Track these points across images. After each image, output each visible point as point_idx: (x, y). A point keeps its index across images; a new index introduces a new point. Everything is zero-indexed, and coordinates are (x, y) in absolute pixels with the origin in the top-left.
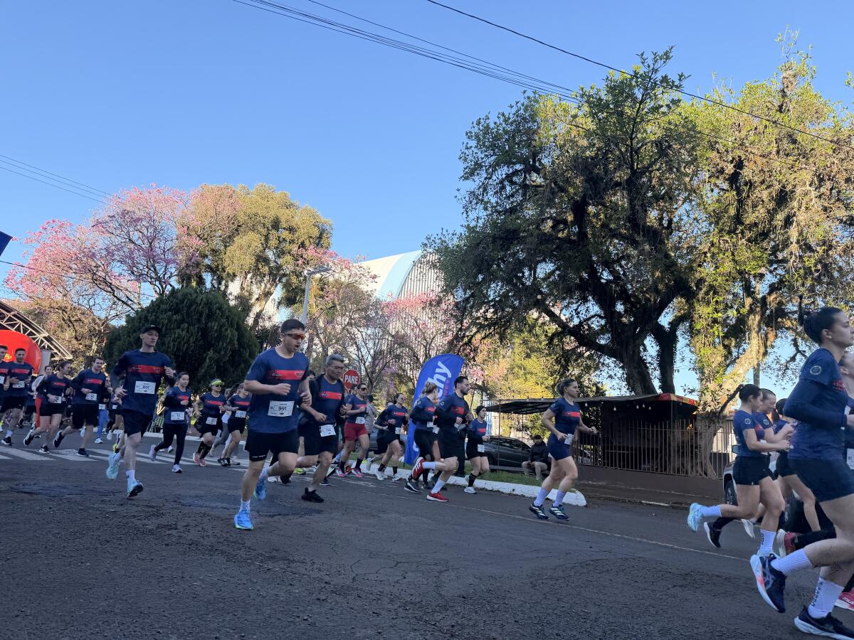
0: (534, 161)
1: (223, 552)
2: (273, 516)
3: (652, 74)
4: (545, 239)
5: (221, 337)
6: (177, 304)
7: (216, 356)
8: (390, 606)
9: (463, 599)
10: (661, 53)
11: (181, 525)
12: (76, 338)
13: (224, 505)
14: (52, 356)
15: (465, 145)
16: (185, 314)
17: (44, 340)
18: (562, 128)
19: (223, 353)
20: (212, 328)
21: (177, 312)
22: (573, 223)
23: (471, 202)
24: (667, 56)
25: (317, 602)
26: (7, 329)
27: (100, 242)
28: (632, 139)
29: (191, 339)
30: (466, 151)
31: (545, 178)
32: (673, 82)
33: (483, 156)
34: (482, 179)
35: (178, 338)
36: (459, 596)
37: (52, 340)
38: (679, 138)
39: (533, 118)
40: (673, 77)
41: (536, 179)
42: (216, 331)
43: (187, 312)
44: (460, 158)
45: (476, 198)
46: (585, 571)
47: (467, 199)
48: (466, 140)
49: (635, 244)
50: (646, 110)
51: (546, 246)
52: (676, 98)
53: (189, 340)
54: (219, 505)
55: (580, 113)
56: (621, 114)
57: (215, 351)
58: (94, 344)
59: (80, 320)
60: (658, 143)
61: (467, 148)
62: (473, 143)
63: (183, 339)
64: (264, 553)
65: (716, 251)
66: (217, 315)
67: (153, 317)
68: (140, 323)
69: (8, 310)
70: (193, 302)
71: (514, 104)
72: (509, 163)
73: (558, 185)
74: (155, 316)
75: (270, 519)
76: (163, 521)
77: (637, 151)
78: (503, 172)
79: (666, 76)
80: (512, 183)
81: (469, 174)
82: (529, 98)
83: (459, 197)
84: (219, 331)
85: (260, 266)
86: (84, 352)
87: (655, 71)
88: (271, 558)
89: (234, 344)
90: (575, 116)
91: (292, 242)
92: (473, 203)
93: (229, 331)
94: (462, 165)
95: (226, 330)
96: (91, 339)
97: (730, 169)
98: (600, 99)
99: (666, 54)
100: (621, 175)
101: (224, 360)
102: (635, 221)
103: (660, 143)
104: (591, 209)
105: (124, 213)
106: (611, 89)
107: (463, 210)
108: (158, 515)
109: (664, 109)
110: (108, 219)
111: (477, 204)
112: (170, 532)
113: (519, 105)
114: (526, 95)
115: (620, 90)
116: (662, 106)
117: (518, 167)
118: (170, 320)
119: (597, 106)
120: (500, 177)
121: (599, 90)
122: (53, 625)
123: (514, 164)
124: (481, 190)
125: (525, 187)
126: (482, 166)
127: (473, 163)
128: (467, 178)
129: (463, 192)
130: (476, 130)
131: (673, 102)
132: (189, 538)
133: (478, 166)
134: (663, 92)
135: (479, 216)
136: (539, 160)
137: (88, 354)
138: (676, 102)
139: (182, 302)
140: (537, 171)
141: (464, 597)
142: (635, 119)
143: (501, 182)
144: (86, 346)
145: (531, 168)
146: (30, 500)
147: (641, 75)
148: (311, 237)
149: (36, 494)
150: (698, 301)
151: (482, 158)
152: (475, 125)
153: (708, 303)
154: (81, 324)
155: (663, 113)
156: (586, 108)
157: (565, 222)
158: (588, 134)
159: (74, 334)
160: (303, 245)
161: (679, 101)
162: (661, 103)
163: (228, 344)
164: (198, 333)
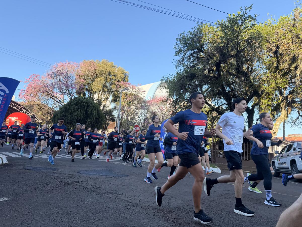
0: (201, 48)
1: (94, 191)
2: (111, 177)
3: (245, 15)
4: (206, 77)
5: (92, 114)
6: (76, 103)
8: (152, 211)
9: (178, 209)
10: (248, 7)
11: (80, 181)
12: (43, 115)
13: (94, 174)
15: (176, 43)
16: (79, 106)
18: (211, 36)
20: (89, 111)
21: (76, 105)
22: (216, 70)
23: (178, 64)
24: (250, 8)
25: (127, 209)
26: (20, 112)
27: (49, 81)
28: (237, 39)
29: (82, 115)
30: (176, 45)
31: (205, 54)
32: (253, 17)
33: (182, 47)
34: (182, 56)
35: (77, 114)
36: (176, 208)
38: (255, 38)
39: (201, 32)
40: (253, 16)
41: (202, 55)
42: (90, 112)
43: (80, 105)
44: (174, 48)
45: (180, 62)
46: (221, 198)
47: (177, 63)
48: (176, 41)
49: (239, 77)
50: (242, 28)
51: (206, 79)
52: (254, 23)
54: (93, 173)
55: (218, 30)
56: (233, 30)
57: (90, 119)
58: (49, 117)
60: (247, 41)
61: (177, 44)
62: (179, 42)
63: (79, 115)
64: (108, 191)
65: (269, 79)
66: (90, 106)
68: (64, 109)
69: (20, 106)
70: (82, 102)
71: (193, 27)
72: (192, 49)
73: (210, 56)
74: (69, 107)
75: (110, 179)
76: (74, 180)
77: (239, 44)
78: (190, 52)
79: (250, 15)
80: (193, 56)
81: (178, 53)
82: (199, 25)
83: (174, 62)
84: (91, 112)
85: (104, 89)
87: (246, 14)
88: (111, 193)
90: (216, 31)
91: (115, 80)
92: (179, 64)
93: (94, 112)
94: (175, 51)
96: (48, 115)
97: (274, 49)
98: (225, 25)
99: (250, 7)
100: (234, 53)
101: (93, 122)
102: (239, 69)
103: (248, 40)
104: (222, 65)
105: (58, 71)
106: (229, 21)
107: (175, 67)
108: (72, 177)
109: (249, 28)
110: (52, 73)
111: (180, 65)
112: (77, 184)
113: (195, 28)
114: (198, 24)
115: (233, 21)
116: (249, 27)
117: (195, 50)
118: (74, 108)
119: (224, 27)
120: (189, 55)
121: (225, 22)
122: (39, 218)
123: (194, 49)
124: (182, 59)
125: (198, 58)
126: (182, 51)
127: (179, 50)
128: (176, 55)
129: (175, 60)
130: (180, 37)
131: (253, 25)
132: (83, 186)
133: (181, 51)
134: (249, 21)
135: (181, 69)
136: (203, 48)
137: (47, 120)
138: (254, 25)
139: (78, 102)
140: (202, 52)
141: (178, 208)
142: (238, 32)
143: (189, 56)
144: (46, 117)
145: (200, 51)
146: (30, 172)
147: (241, 15)
148: (122, 78)
149: (32, 170)
150: (262, 98)
151: (182, 48)
152: (179, 36)
153: (266, 99)
154: (44, 110)
155: (249, 29)
156: (220, 28)
157: (213, 70)
158: (221, 38)
159: (42, 113)
160: (119, 81)
161: (255, 24)
162: (248, 25)
163: (94, 116)
164: (84, 112)
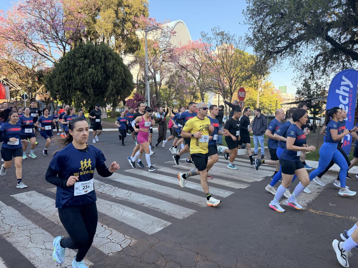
5: (114, 72)
6: (84, 53)
7: (114, 83)
12: (20, 78)
14: (10, 89)
16: (92, 59)
17: (3, 80)
19: (117, 81)
20: (109, 66)
21: (85, 58)
29: (99, 74)
35: (91, 74)
37: (8, 80)
42: (111, 68)
53: (97, 74)
57: (113, 80)
58: (30, 80)
59: (20, 69)
63: (94, 74)
66: (109, 58)
67: (73, 62)
68: (65, 66)
74: (73, 61)
84: (113, 68)
86: (26, 85)
89: (122, 75)
93: (118, 68)
95: (116, 67)
96: (28, 78)
101: (119, 85)
110: (26, 4)
118: (83, 63)
137: (28, 86)
139: (88, 51)
144: (26, 82)
148: (141, 10)
159: (19, 76)
160: (136, 15)
163: (119, 76)
164: (101, 69)
